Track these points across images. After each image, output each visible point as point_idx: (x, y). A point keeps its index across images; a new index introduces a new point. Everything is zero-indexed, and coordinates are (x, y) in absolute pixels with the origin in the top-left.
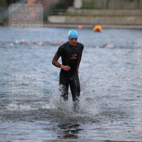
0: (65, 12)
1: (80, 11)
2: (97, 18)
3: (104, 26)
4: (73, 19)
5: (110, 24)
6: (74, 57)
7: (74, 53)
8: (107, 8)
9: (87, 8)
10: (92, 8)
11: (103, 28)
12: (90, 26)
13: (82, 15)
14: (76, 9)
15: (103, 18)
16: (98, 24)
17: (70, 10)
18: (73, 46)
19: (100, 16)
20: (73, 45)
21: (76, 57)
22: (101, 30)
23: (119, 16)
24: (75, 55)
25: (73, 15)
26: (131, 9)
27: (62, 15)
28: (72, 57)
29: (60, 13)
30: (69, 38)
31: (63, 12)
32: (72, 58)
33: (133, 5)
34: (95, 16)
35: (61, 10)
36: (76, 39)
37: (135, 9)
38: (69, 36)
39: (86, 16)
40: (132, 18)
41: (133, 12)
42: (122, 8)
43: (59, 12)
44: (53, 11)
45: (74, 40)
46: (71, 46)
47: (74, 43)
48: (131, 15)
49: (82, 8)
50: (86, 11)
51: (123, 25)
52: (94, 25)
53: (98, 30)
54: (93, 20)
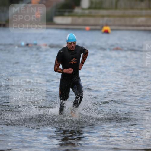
0: (72, 12)
1: (87, 12)
2: (106, 19)
3: (113, 27)
4: (80, 20)
5: (120, 25)
6: (74, 61)
7: (73, 58)
8: (116, 8)
9: (95, 8)
10: (100, 8)
11: (112, 30)
12: (98, 27)
13: (89, 16)
14: (83, 9)
15: (112, 19)
16: (107, 25)
17: (77, 10)
18: (72, 51)
19: (109, 16)
20: (72, 49)
21: (76, 62)
22: (110, 31)
23: (129, 16)
24: (75, 59)
25: (80, 16)
26: (142, 9)
27: (69, 16)
28: (72, 61)
29: (67, 14)
30: (67, 42)
31: (69, 12)
32: (71, 63)
33: (143, 5)
34: (103, 16)
35: (68, 10)
36: (75, 43)
37: (146, 9)
38: (67, 40)
39: (94, 16)
40: (143, 19)
41: (144, 12)
42: (132, 8)
43: (65, 12)
44: (59, 12)
45: (73, 44)
46: (70, 51)
47: (73, 47)
48: (141, 16)
49: (90, 8)
50: (94, 12)
51: (133, 26)
52: (102, 26)
53: (106, 32)
54: (101, 21)
